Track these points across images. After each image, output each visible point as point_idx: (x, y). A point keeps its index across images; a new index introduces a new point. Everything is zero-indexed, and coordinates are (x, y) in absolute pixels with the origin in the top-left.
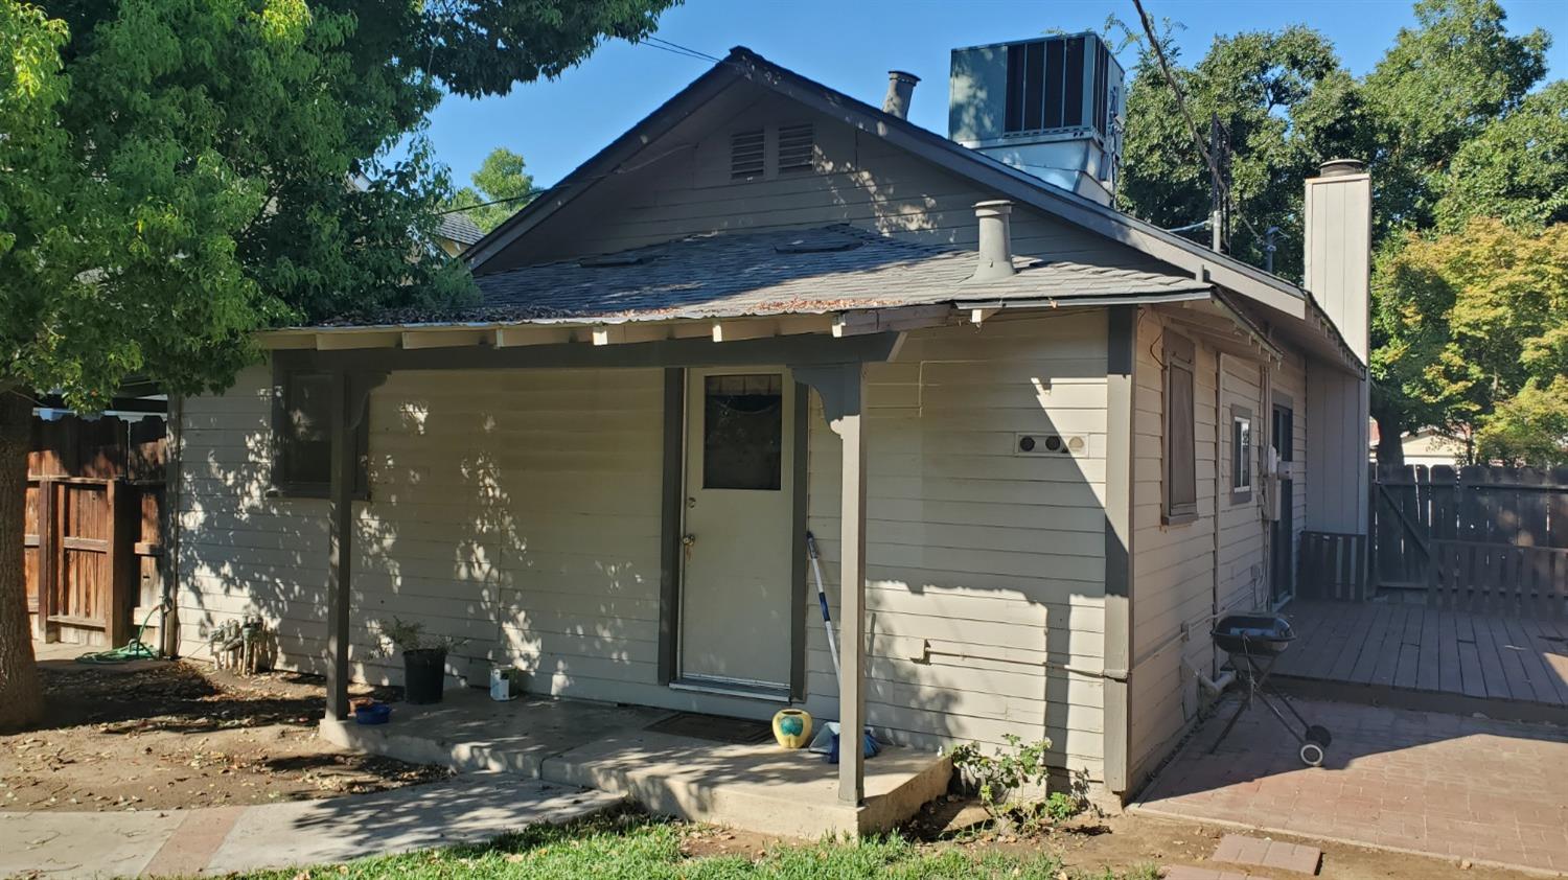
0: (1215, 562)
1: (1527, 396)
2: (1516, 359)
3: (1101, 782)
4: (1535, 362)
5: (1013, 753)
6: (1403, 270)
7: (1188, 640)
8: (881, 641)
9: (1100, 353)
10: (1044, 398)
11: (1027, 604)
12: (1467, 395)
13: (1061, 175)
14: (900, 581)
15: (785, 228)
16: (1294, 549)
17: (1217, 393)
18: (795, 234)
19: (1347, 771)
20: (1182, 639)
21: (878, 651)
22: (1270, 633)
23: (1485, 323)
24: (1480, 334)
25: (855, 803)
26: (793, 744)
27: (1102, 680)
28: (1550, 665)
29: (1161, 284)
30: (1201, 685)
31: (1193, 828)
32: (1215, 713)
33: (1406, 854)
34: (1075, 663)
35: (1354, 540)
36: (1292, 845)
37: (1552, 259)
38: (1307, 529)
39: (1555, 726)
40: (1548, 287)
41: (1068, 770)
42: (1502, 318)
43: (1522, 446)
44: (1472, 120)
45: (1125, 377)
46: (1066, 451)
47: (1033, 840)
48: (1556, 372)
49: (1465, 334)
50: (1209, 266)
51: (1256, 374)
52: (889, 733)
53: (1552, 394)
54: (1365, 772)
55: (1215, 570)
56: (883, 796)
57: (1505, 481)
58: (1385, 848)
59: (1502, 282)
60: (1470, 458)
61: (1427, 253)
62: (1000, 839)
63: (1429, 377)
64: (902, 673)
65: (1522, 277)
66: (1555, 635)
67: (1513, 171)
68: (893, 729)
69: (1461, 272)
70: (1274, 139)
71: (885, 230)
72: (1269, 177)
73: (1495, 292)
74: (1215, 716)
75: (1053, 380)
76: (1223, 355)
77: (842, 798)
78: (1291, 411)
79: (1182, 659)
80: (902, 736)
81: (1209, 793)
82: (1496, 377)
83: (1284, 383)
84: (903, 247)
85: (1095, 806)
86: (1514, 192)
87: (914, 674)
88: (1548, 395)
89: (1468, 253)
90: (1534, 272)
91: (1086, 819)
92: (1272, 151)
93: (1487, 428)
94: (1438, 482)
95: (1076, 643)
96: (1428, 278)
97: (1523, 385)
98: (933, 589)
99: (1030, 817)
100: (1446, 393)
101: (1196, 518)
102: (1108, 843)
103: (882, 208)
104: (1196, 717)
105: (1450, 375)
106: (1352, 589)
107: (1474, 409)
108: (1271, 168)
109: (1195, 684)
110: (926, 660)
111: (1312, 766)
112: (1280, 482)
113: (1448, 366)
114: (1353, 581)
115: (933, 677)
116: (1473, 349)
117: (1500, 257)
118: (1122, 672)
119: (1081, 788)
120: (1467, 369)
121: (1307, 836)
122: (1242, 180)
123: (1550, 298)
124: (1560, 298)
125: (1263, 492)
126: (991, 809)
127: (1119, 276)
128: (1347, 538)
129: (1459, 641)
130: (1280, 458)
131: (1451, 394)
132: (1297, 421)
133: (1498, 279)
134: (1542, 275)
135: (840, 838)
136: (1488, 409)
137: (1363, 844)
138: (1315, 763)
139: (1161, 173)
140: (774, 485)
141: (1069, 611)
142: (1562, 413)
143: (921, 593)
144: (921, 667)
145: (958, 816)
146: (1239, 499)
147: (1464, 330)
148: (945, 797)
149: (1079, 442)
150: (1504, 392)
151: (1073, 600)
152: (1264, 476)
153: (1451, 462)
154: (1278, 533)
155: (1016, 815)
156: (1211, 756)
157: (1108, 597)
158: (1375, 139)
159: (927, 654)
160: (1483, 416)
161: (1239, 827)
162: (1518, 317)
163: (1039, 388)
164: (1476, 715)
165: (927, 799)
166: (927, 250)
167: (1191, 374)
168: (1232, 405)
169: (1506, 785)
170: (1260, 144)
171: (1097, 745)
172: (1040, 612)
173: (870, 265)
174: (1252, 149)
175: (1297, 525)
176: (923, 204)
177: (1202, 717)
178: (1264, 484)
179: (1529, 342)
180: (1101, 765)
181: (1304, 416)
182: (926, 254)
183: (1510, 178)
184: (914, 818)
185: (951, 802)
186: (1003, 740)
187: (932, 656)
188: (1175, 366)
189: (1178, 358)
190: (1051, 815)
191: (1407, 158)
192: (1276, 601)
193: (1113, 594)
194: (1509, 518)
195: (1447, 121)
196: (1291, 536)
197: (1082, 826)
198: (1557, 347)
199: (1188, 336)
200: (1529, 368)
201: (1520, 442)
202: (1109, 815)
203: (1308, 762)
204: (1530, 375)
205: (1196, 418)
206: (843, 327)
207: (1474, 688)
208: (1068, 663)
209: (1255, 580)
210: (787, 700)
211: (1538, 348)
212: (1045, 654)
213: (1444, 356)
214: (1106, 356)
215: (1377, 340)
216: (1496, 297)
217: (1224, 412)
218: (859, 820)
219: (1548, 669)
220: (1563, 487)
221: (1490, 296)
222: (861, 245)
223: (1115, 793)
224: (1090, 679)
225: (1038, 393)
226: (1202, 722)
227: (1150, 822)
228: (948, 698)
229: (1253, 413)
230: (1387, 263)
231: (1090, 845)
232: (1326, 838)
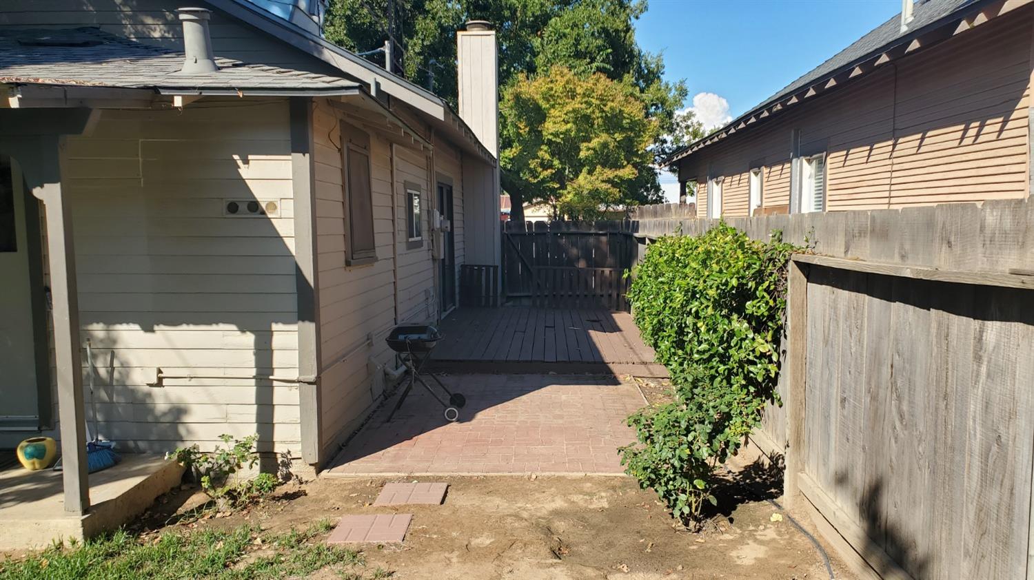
0: (395, 289)
1: (582, 179)
2: (578, 156)
3: (300, 458)
4: (587, 158)
5: (229, 447)
6: (517, 97)
7: (373, 345)
8: (120, 373)
9: (284, 136)
10: (244, 171)
11: (239, 333)
12: (553, 178)
13: (280, 7)
14: (134, 323)
15: (40, 27)
16: (457, 277)
17: (392, 172)
18: (45, 32)
19: (473, 422)
20: (368, 344)
21: (117, 381)
22: (424, 336)
23: (562, 133)
24: (559, 140)
25: (80, 512)
26: (37, 466)
27: (298, 385)
28: (590, 337)
29: (323, 82)
30: (386, 374)
31: (366, 482)
32: (396, 392)
33: (500, 476)
34: (277, 374)
35: (492, 269)
36: (428, 484)
37: (594, 94)
38: (466, 264)
39: (591, 375)
40: (593, 112)
41: (276, 453)
42: (568, 131)
43: (581, 209)
44: (556, 8)
45: (304, 155)
46: (263, 213)
47: (245, 512)
48: (597, 164)
49: (551, 140)
50: (380, 79)
51: (423, 161)
52: (131, 444)
53: (595, 177)
54: (484, 421)
55: (395, 295)
56: (112, 500)
57: (573, 230)
58: (488, 474)
59: (569, 108)
60: (555, 217)
61: (531, 88)
62: (218, 515)
63: (532, 166)
64: (140, 395)
65: (580, 106)
66: (595, 318)
67: (577, 42)
68: (134, 440)
69: (548, 101)
70: (442, 5)
71: (132, 36)
72: (439, 31)
73: (566, 114)
74: (395, 394)
75: (250, 157)
76: (394, 146)
77: (69, 511)
78: (451, 187)
79: (369, 359)
80: (142, 445)
81: (381, 453)
82: (567, 168)
83: (446, 169)
84: (138, 47)
85: (297, 476)
86: (578, 55)
87: (149, 395)
88: (593, 178)
89: (551, 89)
90: (586, 102)
91: (290, 487)
92: (440, 14)
93: (563, 198)
94: (539, 231)
95: (278, 359)
96: (531, 104)
97: (581, 172)
98: (162, 327)
99: (243, 494)
100: (541, 177)
101: (377, 260)
102: (302, 504)
103: (127, 17)
104: (382, 396)
105: (545, 166)
106: (491, 299)
107: (556, 187)
108: (440, 25)
109: (381, 375)
110: (160, 383)
111: (452, 422)
112: (442, 234)
113: (543, 159)
114: (491, 294)
115: (166, 396)
116: (556, 150)
117: (568, 92)
118: (312, 377)
119: (287, 465)
120: (552, 161)
121: (441, 474)
122: (423, 32)
123: (594, 119)
124: (600, 120)
125: (432, 240)
126: (211, 493)
127: (295, 75)
128: (488, 267)
129: (546, 327)
130: (442, 218)
131: (544, 177)
132: (456, 195)
133: (568, 106)
134: (589, 104)
135: (67, 544)
136: (563, 187)
137: (476, 474)
138: (454, 420)
139: (370, 22)
140: (11, 247)
141: (272, 335)
142: (600, 189)
143: (153, 331)
144: (156, 390)
145: (187, 502)
146: (412, 246)
147: (550, 137)
148: (179, 488)
149: (272, 205)
150: (571, 176)
151: (275, 327)
152: (431, 230)
153: (546, 220)
154: (446, 267)
155: (232, 495)
156: (389, 424)
157: (300, 323)
158: (503, 13)
159: (160, 380)
160: (561, 191)
161: (397, 476)
162: (578, 131)
163: (240, 163)
164: (551, 373)
165: (160, 493)
166: (156, 51)
167: (368, 157)
168: (405, 181)
169: (561, 417)
170: (433, 9)
171: (296, 432)
172: (249, 338)
173: (99, 58)
174: (428, 12)
175: (458, 261)
176: (164, 17)
177: (386, 395)
178: (432, 236)
179: (584, 146)
180: (299, 447)
181: (461, 190)
182: (156, 53)
183: (576, 47)
184: (147, 510)
185: (184, 490)
186: (220, 439)
187: (164, 380)
188: (351, 150)
189: (353, 144)
190: (257, 490)
191: (521, 28)
192: (445, 311)
193: (303, 321)
194: (574, 251)
195: (542, 7)
196: (454, 268)
197: (286, 493)
198: (598, 149)
199: (365, 130)
200: (584, 161)
201: (579, 206)
202: (307, 482)
203: (449, 419)
204: (585, 166)
205: (374, 189)
206: (19, 99)
207: (550, 357)
208: (272, 375)
209: (427, 299)
210: (36, 429)
211: (589, 149)
212: (255, 370)
213: (540, 153)
214: (290, 139)
215: (504, 143)
216: (566, 117)
217: (399, 188)
218: (83, 526)
219: (589, 338)
220: (601, 232)
221: (564, 116)
222: (101, 43)
223: (311, 465)
224: (289, 384)
225: (240, 168)
226: (386, 399)
227: (336, 482)
228: (178, 412)
229: (422, 187)
230: (508, 94)
231: (288, 508)
232: (452, 474)
